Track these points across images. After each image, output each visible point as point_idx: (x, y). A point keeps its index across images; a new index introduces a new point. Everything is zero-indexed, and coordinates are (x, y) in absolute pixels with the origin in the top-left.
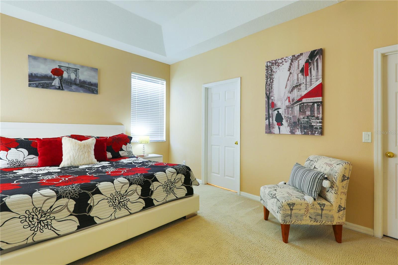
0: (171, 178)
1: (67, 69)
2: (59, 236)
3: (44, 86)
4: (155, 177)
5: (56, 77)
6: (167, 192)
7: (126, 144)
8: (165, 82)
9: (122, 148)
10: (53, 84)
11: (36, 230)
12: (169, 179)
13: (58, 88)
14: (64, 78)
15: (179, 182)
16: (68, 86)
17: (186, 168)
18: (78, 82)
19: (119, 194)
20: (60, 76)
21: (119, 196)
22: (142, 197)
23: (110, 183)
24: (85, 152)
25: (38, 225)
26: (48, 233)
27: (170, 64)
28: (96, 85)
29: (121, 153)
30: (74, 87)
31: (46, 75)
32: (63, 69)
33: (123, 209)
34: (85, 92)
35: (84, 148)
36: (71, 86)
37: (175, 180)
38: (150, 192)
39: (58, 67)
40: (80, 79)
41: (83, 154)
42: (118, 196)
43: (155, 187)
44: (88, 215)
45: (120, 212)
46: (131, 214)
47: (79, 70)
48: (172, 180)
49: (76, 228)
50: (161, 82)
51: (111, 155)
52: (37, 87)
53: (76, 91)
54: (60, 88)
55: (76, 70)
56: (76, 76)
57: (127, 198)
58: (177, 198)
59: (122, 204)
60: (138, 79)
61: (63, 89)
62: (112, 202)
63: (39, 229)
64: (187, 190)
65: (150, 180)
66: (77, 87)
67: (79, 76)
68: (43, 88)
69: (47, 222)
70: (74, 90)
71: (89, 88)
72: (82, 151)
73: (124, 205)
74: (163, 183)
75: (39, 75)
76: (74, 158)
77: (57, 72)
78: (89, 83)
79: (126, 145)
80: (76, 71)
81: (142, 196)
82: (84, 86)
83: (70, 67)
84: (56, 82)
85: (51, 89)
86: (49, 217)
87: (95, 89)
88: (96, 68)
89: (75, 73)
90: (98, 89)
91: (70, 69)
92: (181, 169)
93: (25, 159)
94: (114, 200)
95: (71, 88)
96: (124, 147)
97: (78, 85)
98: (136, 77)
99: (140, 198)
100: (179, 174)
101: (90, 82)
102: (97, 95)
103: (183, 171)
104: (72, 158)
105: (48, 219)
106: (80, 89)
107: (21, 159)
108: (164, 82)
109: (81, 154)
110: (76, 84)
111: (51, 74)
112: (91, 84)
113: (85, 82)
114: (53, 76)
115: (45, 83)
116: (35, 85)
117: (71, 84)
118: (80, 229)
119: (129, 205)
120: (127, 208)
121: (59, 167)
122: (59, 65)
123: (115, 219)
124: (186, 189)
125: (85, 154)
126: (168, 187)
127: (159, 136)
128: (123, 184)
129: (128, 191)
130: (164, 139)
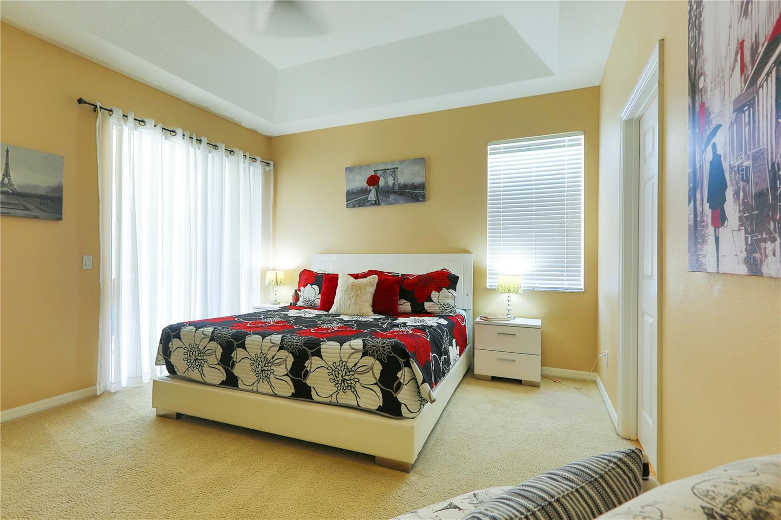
1: (384, 173)
3: (362, 204)
4: (320, 348)
5: (371, 187)
6: (337, 384)
7: (439, 290)
8: (583, 137)
9: (432, 296)
10: (369, 199)
13: (374, 202)
14: (380, 186)
16: (385, 198)
17: (389, 348)
18: (397, 188)
20: (376, 186)
22: (290, 375)
24: (353, 297)
27: (598, 85)
28: (422, 186)
29: (427, 305)
30: (392, 197)
31: (362, 188)
32: (379, 173)
34: (406, 201)
35: (352, 289)
36: (389, 197)
39: (373, 173)
40: (399, 182)
41: (350, 298)
43: (314, 367)
46: (276, 395)
47: (398, 168)
50: (569, 141)
51: (410, 307)
52: (354, 207)
53: (395, 202)
54: (377, 203)
55: (394, 170)
56: (394, 179)
58: (359, 407)
60: (504, 152)
61: (379, 204)
65: (309, 352)
66: (396, 195)
67: (398, 178)
68: (359, 206)
70: (392, 202)
71: (411, 194)
72: (349, 294)
74: (330, 364)
75: (355, 191)
77: (373, 181)
78: (411, 185)
79: (439, 292)
80: (394, 172)
81: (290, 373)
82: (405, 192)
83: (387, 168)
84: (372, 196)
85: (367, 206)
87: (420, 193)
88: (422, 157)
89: (393, 175)
90: (426, 192)
91: (387, 171)
92: (376, 348)
93: (315, 298)
95: (388, 199)
96: (434, 295)
97: (397, 192)
98: (501, 149)
99: (287, 375)
101: (414, 183)
102: (426, 203)
103: (379, 352)
106: (400, 198)
107: (312, 298)
108: (581, 139)
109: (347, 298)
110: (394, 192)
111: (367, 185)
112: (414, 187)
113: (406, 185)
114: (369, 187)
115: (361, 199)
116: (352, 205)
117: (388, 194)
119: (272, 379)
121: (328, 312)
122: (375, 169)
123: (257, 392)
126: (340, 376)
127: (565, 278)
128: (272, 345)
129: (276, 358)
130: (580, 284)
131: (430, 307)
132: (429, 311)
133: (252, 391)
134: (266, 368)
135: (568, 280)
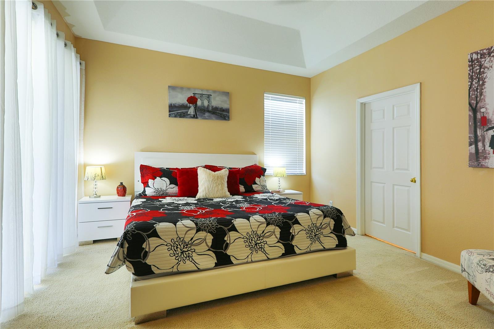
0: (316, 222)
1: (201, 96)
2: (199, 270)
3: (183, 115)
4: (297, 218)
5: (191, 105)
6: (311, 239)
7: (259, 177)
9: (256, 181)
10: (189, 113)
11: (180, 260)
12: (313, 223)
13: (193, 116)
14: (198, 105)
15: (327, 228)
16: (202, 114)
17: (335, 211)
18: (211, 109)
19: (255, 234)
20: (195, 104)
21: (256, 236)
22: (281, 241)
23: (245, 221)
24: (219, 184)
25: (181, 255)
26: (189, 266)
27: (310, 77)
28: (227, 111)
29: (254, 186)
30: (207, 114)
31: (183, 104)
32: (197, 96)
33: (260, 252)
34: (217, 119)
35: (218, 179)
36: (204, 114)
37: (322, 224)
38: (291, 237)
39: (193, 95)
40: (212, 105)
41: (217, 185)
42: (254, 236)
43: (296, 231)
44: (225, 252)
45: (257, 255)
46: (269, 259)
47: (211, 95)
48: (318, 225)
49: (214, 265)
50: (299, 101)
51: (244, 189)
52: (175, 117)
53: (209, 118)
54: (195, 117)
55: (209, 96)
56: (209, 102)
57: (265, 240)
58: (325, 249)
59: (259, 246)
60: (271, 100)
61: (197, 118)
62: (249, 242)
63: (182, 259)
64: (338, 240)
65: (290, 222)
66: (210, 114)
67: (211, 102)
68: (180, 117)
69: (189, 254)
70: (207, 118)
71: (221, 114)
72: (216, 183)
73: (261, 248)
74: (307, 227)
75: (177, 105)
76: (209, 190)
77: (192, 100)
78: (220, 109)
79: (259, 178)
80: (209, 97)
82: (216, 112)
83: (203, 93)
84: (191, 111)
85: (187, 118)
86: (190, 249)
87: (226, 115)
88: (228, 92)
89: (208, 99)
90: (230, 114)
91: (204, 95)
92: (329, 212)
93: (167, 188)
94: (250, 240)
95: (204, 115)
96: (257, 180)
97: (211, 111)
98: (270, 97)
99: (278, 242)
100: (327, 218)
101: (222, 108)
102: (229, 121)
104: (207, 190)
105: (189, 251)
106: (213, 116)
107: (164, 188)
108: (303, 101)
109: (215, 185)
110: (209, 111)
111: (187, 102)
112: (222, 110)
113: (217, 108)
114: (188, 105)
115: (182, 112)
116: (174, 115)
117: (204, 112)
118: (217, 266)
119: (267, 248)
120: (264, 252)
122: (194, 93)
123: (252, 262)
124: (336, 238)
125: (218, 186)
126: (313, 233)
127: (297, 168)
128: (260, 223)
129: (265, 232)
130: (304, 171)
131: (256, 188)
132: (255, 190)
133: (247, 263)
134: (258, 242)
135: (299, 169)
